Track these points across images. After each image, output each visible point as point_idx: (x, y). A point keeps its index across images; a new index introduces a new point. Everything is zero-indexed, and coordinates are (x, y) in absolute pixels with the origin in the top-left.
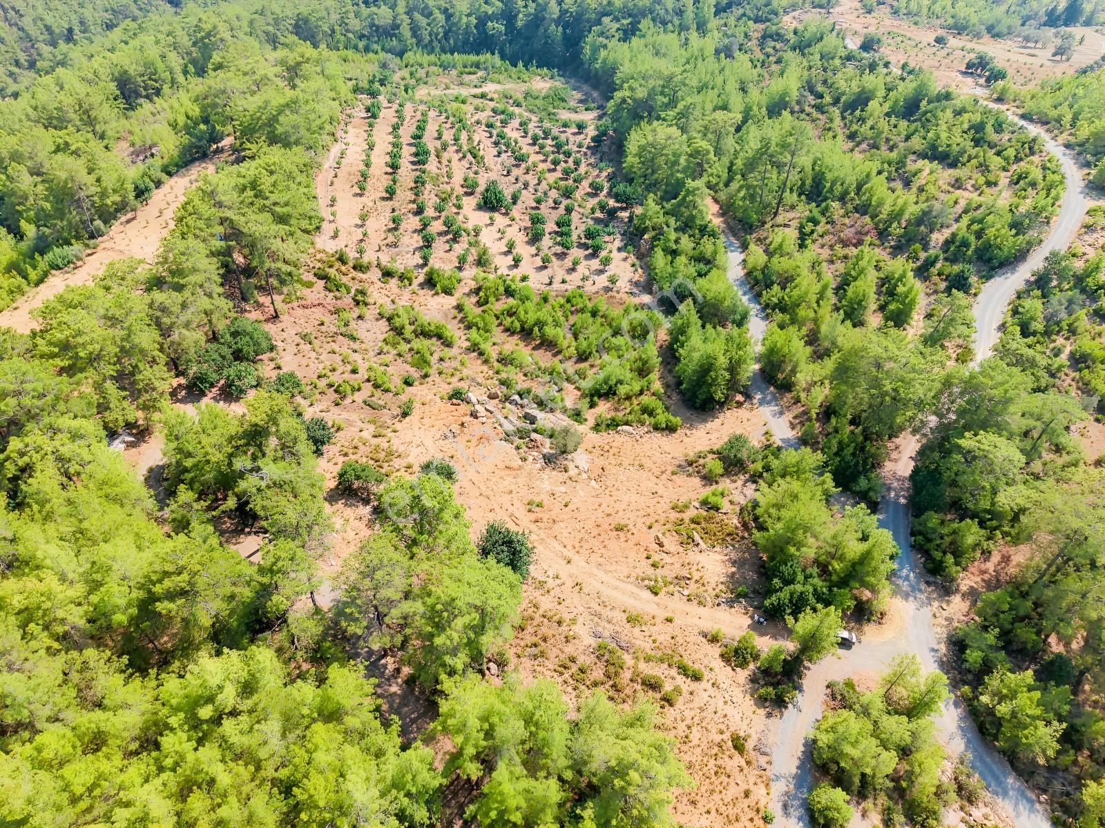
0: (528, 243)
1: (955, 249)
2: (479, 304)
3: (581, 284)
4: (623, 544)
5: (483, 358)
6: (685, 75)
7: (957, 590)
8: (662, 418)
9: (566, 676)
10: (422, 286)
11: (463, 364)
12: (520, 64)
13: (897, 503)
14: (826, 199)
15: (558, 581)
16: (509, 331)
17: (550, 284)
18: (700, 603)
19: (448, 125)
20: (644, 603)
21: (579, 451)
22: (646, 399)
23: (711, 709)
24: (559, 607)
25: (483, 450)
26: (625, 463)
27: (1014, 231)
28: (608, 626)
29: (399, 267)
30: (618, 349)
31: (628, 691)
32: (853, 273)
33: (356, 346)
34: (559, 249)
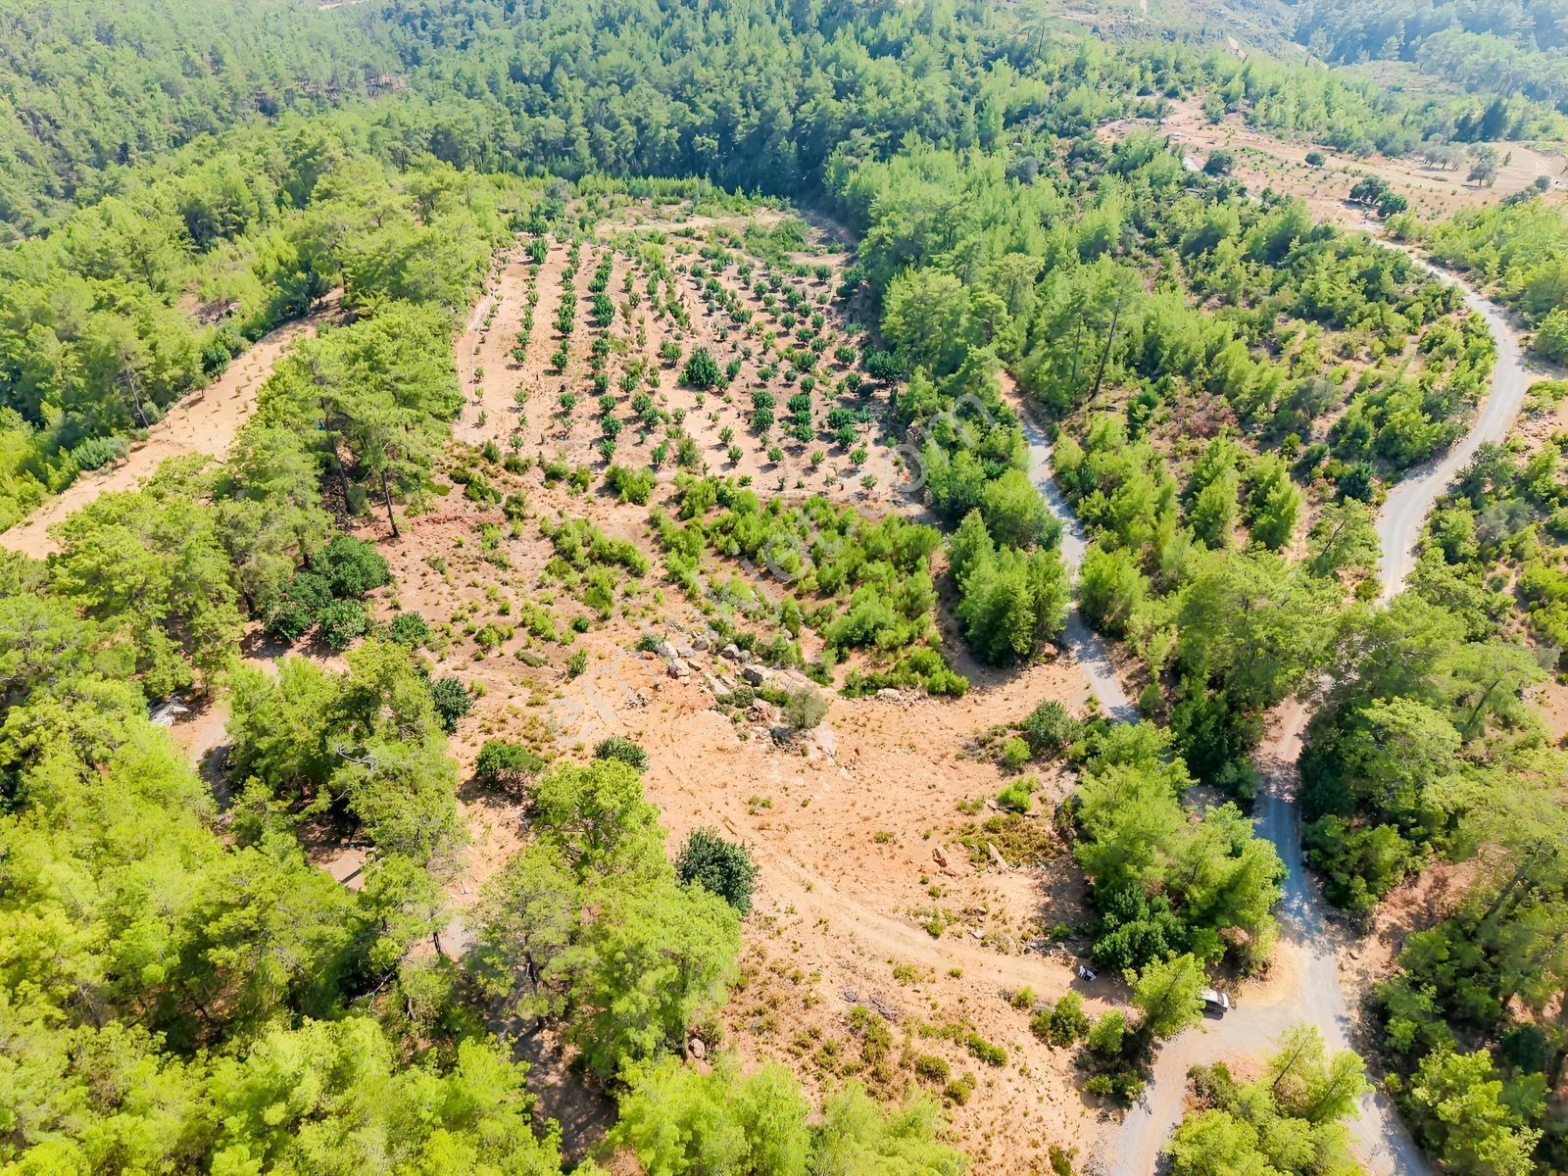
0: (749, 433)
1: (1346, 441)
2: (681, 517)
3: (823, 489)
4: (888, 863)
5: (687, 592)
6: (966, 205)
7: (1373, 930)
8: (941, 677)
9: (806, 1059)
10: (601, 492)
11: (657, 600)
12: (739, 191)
13: (1280, 802)
14: (1164, 372)
15: (793, 918)
16: (724, 554)
17: (781, 488)
18: (1000, 949)
19: (640, 273)
20: (918, 949)
21: (823, 724)
22: (917, 651)
23: (1019, 1110)
24: (794, 956)
25: (685, 723)
26: (889, 743)
27: (1428, 417)
28: (867, 984)
29: (569, 466)
30: (877, 579)
31: (896, 1082)
32: (1205, 474)
33: (507, 576)
34: (793, 441)
